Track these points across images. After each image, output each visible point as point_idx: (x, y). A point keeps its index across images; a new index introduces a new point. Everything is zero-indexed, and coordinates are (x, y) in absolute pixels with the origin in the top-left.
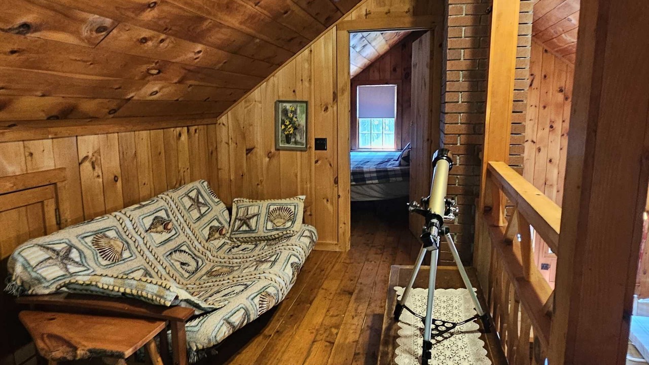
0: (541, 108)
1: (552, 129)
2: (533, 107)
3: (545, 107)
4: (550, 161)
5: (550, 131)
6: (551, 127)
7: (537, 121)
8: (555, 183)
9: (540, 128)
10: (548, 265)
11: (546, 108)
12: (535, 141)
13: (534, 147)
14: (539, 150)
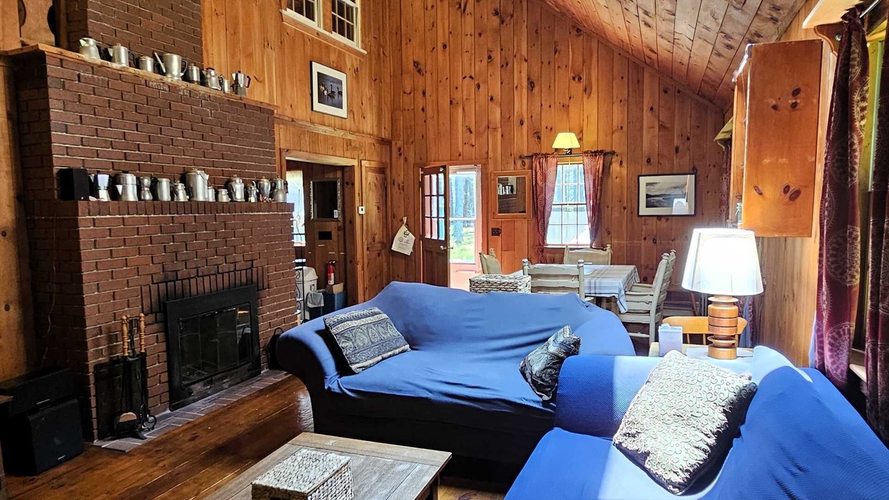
0: (477, 36)
1: (489, 60)
2: (469, 36)
3: (480, 35)
4: (492, 99)
5: (488, 62)
6: (490, 57)
7: (473, 52)
8: (499, 125)
9: (477, 60)
10: (498, 229)
11: (482, 36)
12: (473, 76)
13: (473, 83)
14: (479, 86)
